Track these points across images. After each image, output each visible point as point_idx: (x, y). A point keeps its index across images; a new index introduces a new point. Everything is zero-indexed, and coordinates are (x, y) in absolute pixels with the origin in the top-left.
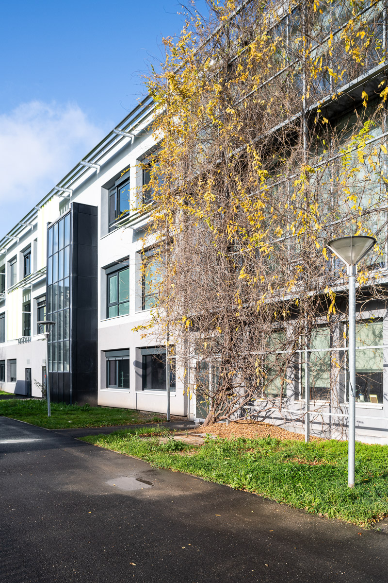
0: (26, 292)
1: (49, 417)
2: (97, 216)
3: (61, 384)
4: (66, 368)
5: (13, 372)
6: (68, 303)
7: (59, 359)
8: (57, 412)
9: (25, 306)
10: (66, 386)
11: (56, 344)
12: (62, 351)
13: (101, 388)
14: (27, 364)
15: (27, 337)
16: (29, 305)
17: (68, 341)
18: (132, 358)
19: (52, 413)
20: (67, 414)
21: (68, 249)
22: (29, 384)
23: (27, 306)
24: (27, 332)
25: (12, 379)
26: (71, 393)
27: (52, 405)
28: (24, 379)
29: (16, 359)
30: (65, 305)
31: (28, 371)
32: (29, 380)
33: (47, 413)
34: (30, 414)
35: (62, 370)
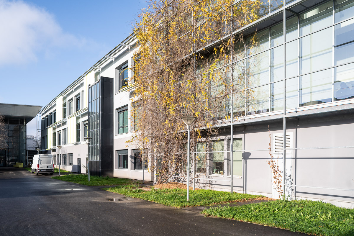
0: (78, 118)
1: (89, 182)
2: (113, 83)
3: (95, 167)
4: (98, 158)
5: (71, 161)
6: (99, 126)
7: (95, 154)
8: (93, 180)
9: (77, 125)
10: (97, 167)
11: (93, 147)
12: (96, 151)
13: (115, 169)
14: (79, 156)
15: (79, 142)
16: (80, 125)
17: (99, 145)
18: (129, 154)
19: (90, 180)
20: (98, 180)
21: (98, 100)
22: (79, 167)
23: (78, 126)
24: (78, 139)
25: (70, 164)
26: (100, 171)
27: (90, 177)
28: (76, 164)
29: (72, 154)
30: (97, 127)
31: (79, 160)
32: (79, 165)
33: (88, 180)
34: (80, 181)
35: (96, 160)
